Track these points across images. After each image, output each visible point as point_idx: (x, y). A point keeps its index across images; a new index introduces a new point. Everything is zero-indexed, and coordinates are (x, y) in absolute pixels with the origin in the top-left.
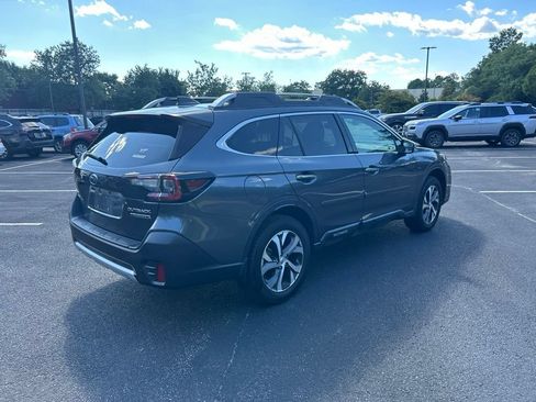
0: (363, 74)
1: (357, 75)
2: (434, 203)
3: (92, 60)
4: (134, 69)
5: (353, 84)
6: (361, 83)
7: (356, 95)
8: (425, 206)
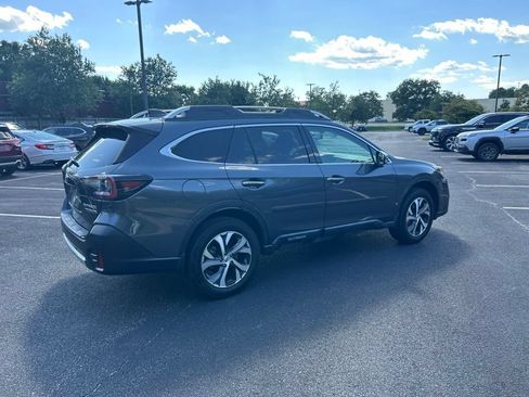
0: (437, 83)
1: (430, 84)
2: (423, 216)
3: (170, 75)
4: (208, 82)
5: (425, 93)
6: (434, 92)
7: (428, 104)
8: (408, 218)
